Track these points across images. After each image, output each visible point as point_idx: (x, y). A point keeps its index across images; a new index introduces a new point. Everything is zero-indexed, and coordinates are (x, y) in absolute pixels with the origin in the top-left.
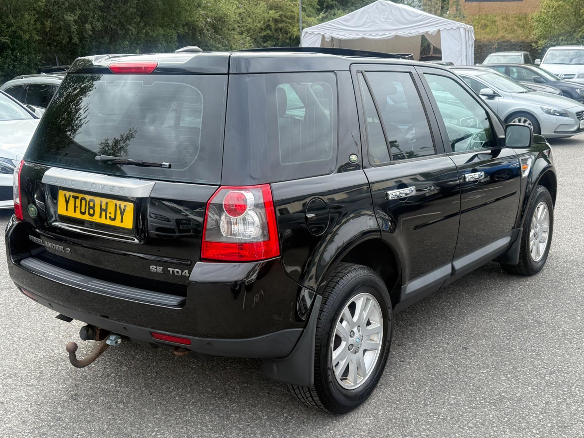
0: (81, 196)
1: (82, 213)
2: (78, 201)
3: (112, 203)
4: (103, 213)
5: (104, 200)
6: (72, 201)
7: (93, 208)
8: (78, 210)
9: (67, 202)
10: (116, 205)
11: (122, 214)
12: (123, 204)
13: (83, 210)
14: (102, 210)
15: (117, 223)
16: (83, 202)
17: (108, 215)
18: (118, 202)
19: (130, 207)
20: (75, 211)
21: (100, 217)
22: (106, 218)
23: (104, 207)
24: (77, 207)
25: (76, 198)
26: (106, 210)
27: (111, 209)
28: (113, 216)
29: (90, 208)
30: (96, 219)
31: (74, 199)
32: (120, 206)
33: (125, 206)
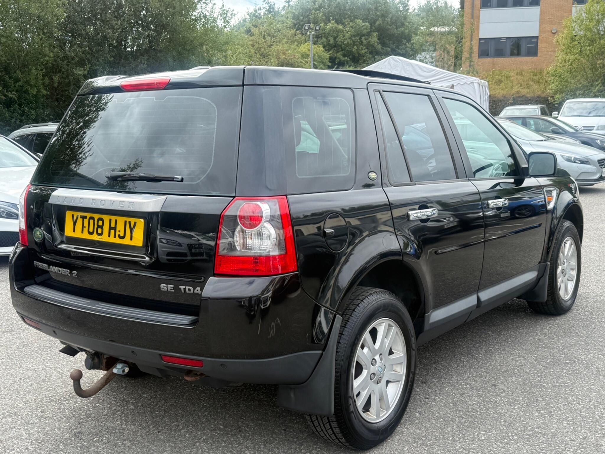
0: (89, 215)
1: (90, 233)
2: (86, 221)
3: (121, 221)
4: (112, 232)
5: (114, 218)
6: (80, 221)
7: (102, 227)
8: (86, 230)
9: (75, 223)
10: (125, 222)
11: (132, 231)
12: (133, 220)
13: (91, 230)
14: (110, 228)
15: (126, 241)
16: (92, 221)
17: (117, 233)
18: (128, 219)
19: (141, 223)
20: (82, 232)
21: (109, 236)
22: (115, 237)
23: (113, 225)
24: (85, 227)
25: (84, 218)
26: (115, 229)
27: (120, 227)
28: (122, 234)
29: (99, 227)
30: (104, 238)
31: (82, 219)
32: (130, 222)
33: (135, 223)
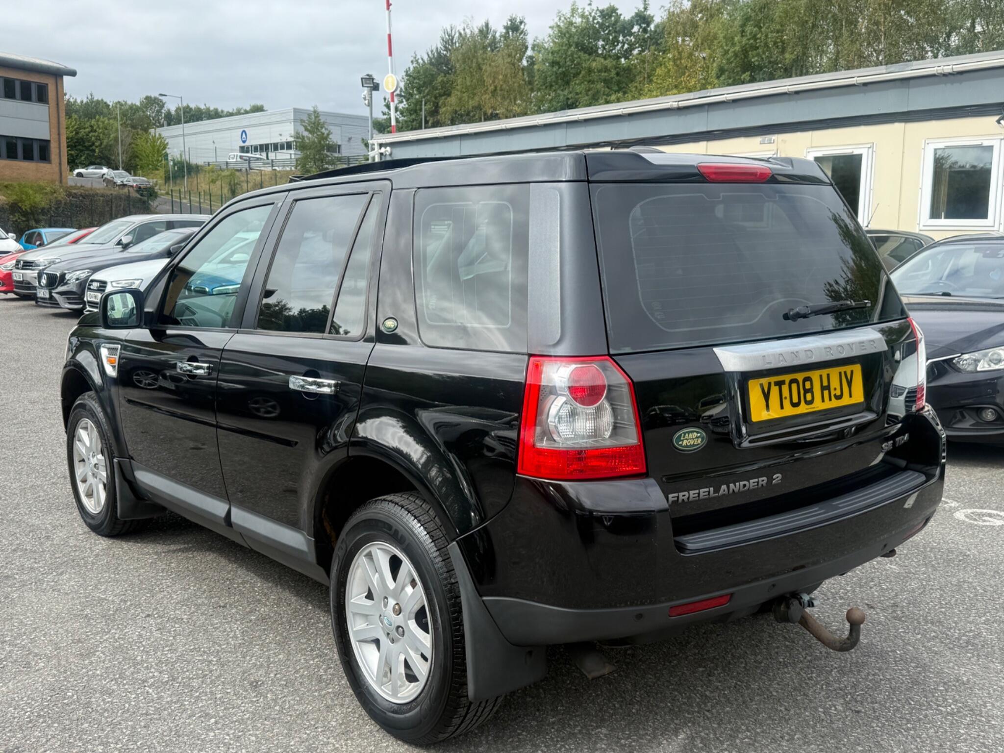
0: (787, 378)
1: (795, 405)
2: (785, 388)
3: (834, 372)
4: (826, 393)
5: (824, 372)
6: (775, 390)
7: (811, 390)
8: (787, 403)
9: (767, 396)
10: (840, 373)
11: (850, 384)
12: (848, 369)
13: (795, 400)
14: (823, 388)
15: (846, 401)
16: (794, 386)
17: (833, 393)
18: (842, 369)
19: (857, 369)
20: (782, 407)
21: (823, 401)
22: (830, 400)
23: (825, 383)
24: (786, 398)
25: (780, 384)
26: (828, 388)
27: (835, 383)
28: (838, 393)
29: (806, 391)
30: (819, 405)
31: (777, 387)
32: (845, 373)
33: (852, 372)
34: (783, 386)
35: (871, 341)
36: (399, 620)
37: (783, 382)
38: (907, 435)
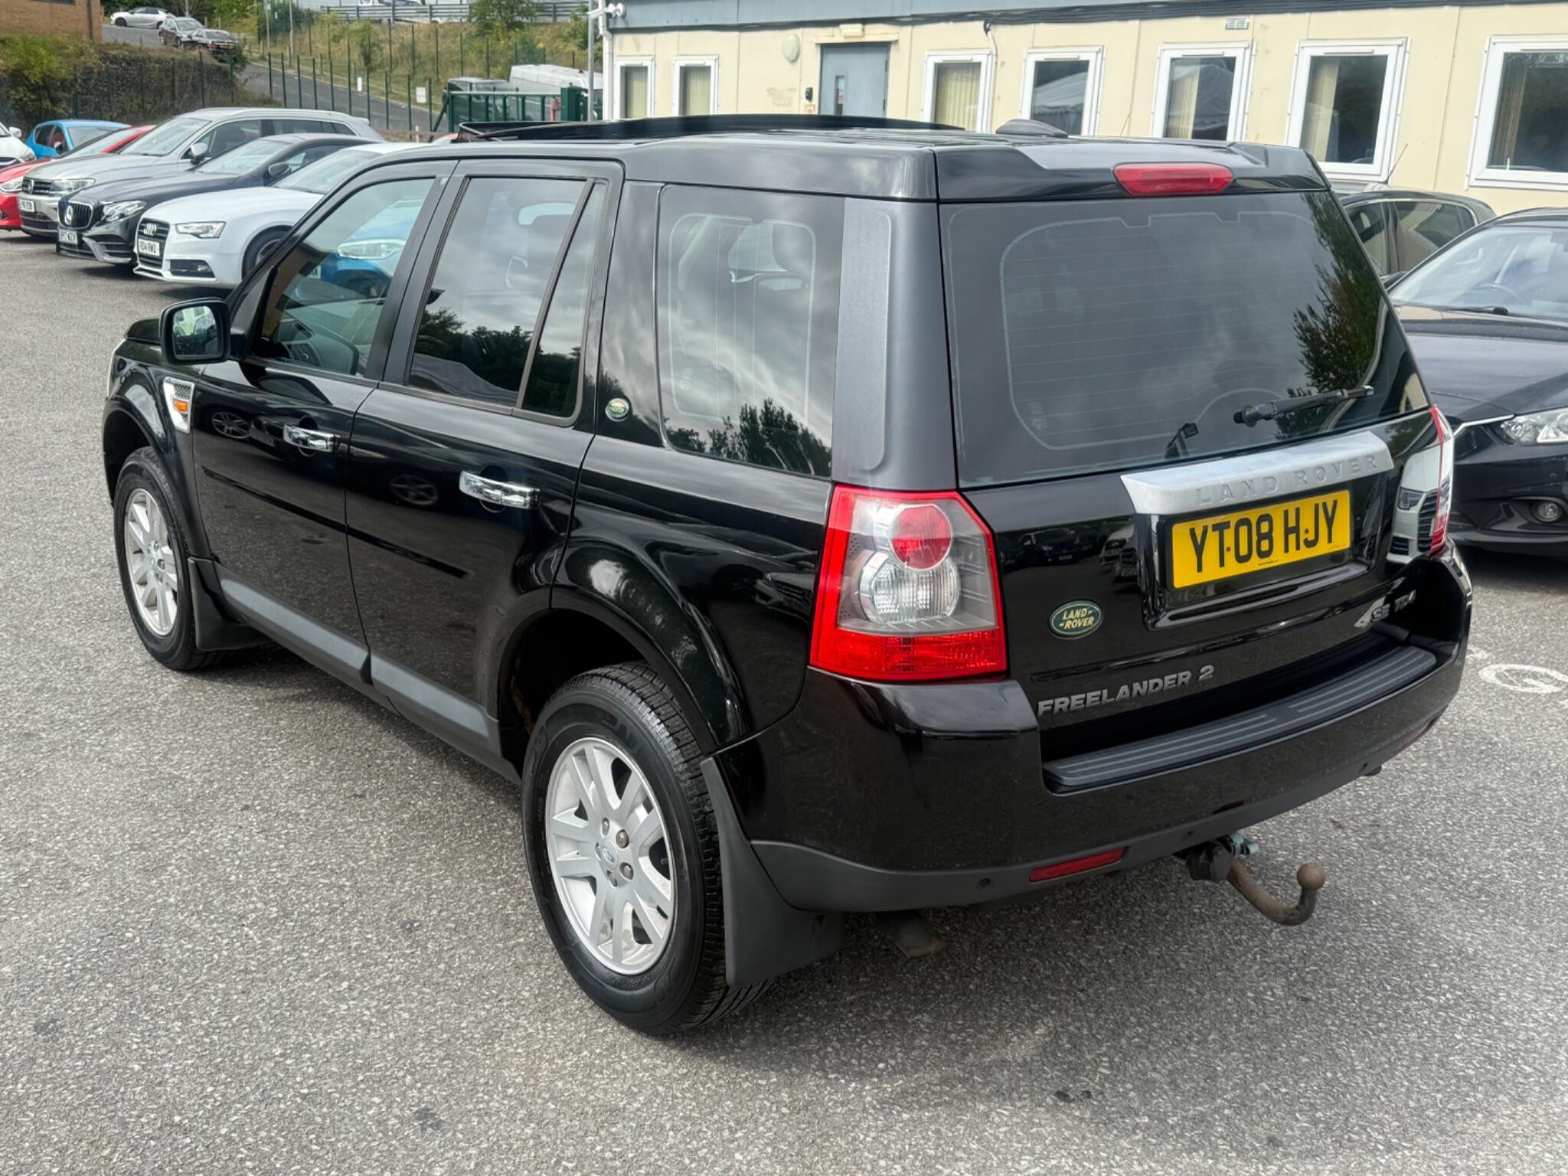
0: (1233, 518)
1: (1241, 559)
2: (1229, 535)
3: (1307, 506)
4: (1292, 537)
5: (1291, 506)
6: (1212, 538)
7: (1269, 536)
8: (1230, 557)
9: (1199, 549)
10: (1317, 506)
11: (1330, 522)
12: (1329, 499)
13: (1243, 551)
14: (1288, 531)
15: (1323, 548)
16: (1243, 530)
17: (1303, 537)
18: (1320, 499)
19: (1344, 499)
20: (1222, 564)
21: (1287, 550)
22: (1298, 548)
23: (1292, 523)
24: (1228, 549)
25: (1220, 528)
26: (1296, 530)
27: (1307, 522)
28: (1311, 537)
29: (1261, 537)
30: (1279, 558)
31: (1217, 533)
32: (1325, 505)
33: (1335, 502)
34: (1225, 531)
35: (1368, 456)
36: (624, 854)
37: (1227, 525)
38: (1412, 594)
